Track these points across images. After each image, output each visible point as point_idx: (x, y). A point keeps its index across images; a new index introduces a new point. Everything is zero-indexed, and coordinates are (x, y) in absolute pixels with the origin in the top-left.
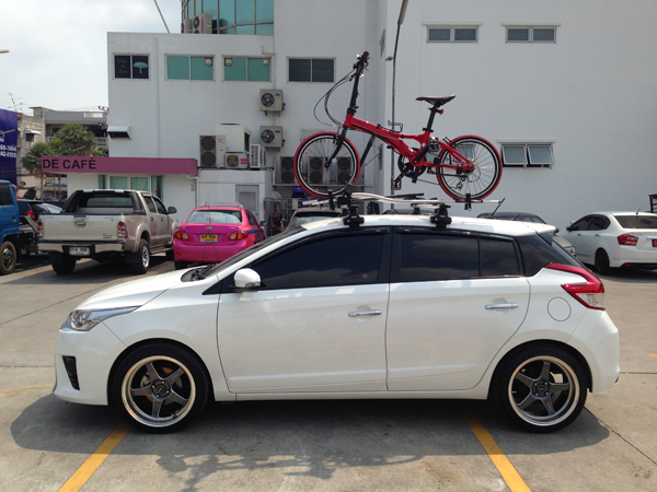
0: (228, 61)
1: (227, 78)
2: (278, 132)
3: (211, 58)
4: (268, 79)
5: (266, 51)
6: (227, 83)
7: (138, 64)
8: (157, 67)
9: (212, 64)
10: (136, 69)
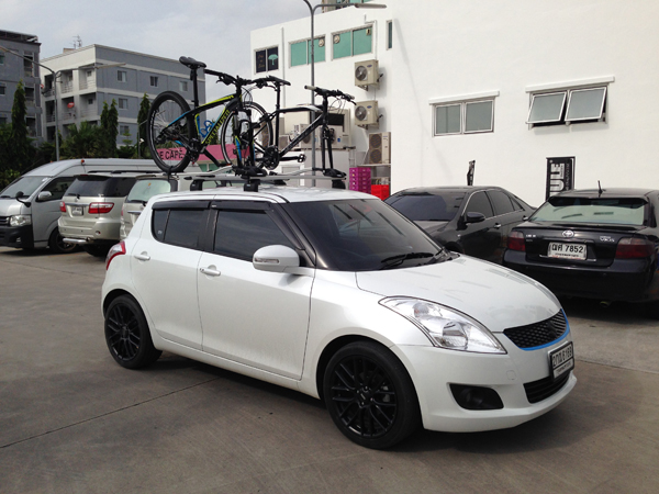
0: (336, 38)
1: (336, 56)
2: (369, 107)
3: (323, 38)
4: (370, 50)
5: (368, 20)
6: (335, 61)
7: (272, 57)
8: (284, 57)
9: (324, 45)
10: (270, 61)
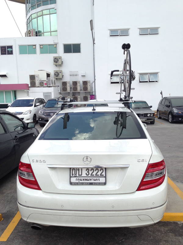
0: (41, 46)
2: (60, 72)
3: (35, 45)
4: (56, 53)
5: (55, 42)
6: (41, 54)
7: (8, 49)
8: (16, 50)
9: (35, 48)
10: (8, 51)
